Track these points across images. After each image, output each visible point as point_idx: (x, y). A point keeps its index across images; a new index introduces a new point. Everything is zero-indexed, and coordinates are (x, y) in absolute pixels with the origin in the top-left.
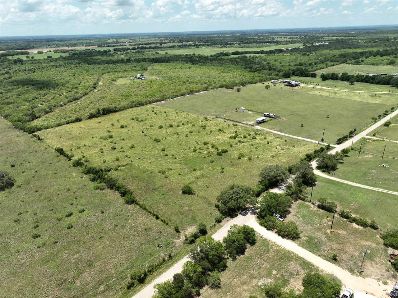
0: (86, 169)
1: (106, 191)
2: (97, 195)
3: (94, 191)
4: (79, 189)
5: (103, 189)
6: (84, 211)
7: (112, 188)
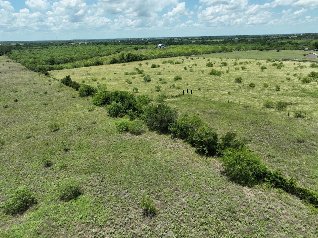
0: (102, 97)
1: (147, 137)
2: (124, 145)
3: (115, 134)
4: (80, 129)
5: (139, 133)
6: (80, 194)
7: (164, 130)
